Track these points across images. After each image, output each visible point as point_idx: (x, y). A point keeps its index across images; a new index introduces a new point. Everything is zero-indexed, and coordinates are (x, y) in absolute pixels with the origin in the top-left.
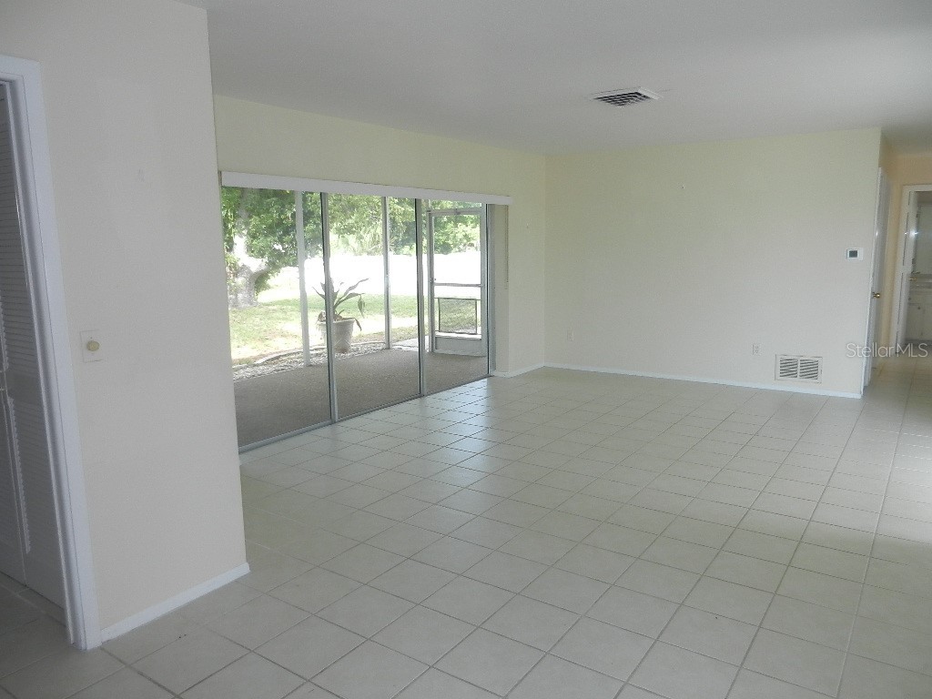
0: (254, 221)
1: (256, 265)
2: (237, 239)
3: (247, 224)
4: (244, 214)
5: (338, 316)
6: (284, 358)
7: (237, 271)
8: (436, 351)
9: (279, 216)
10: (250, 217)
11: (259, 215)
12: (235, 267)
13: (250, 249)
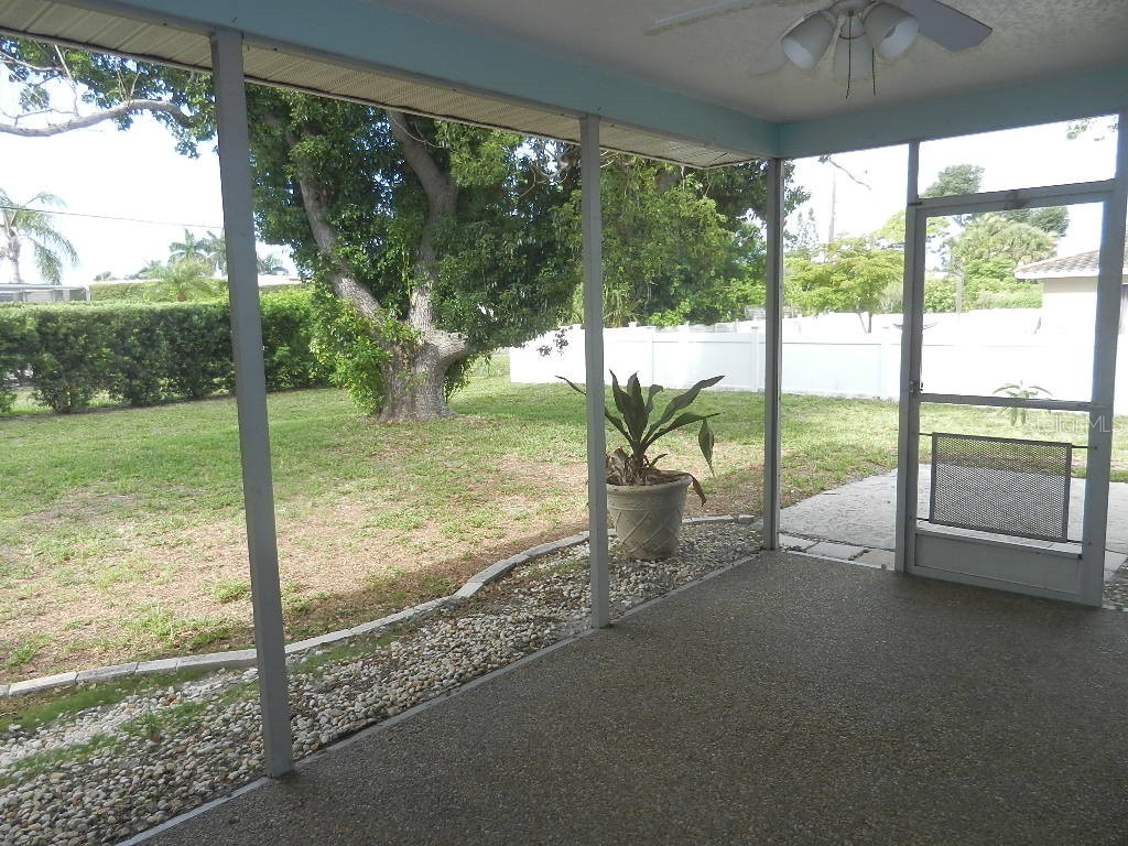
0: (448, 261)
1: (446, 343)
2: (415, 298)
3: (434, 270)
4: (429, 253)
5: (652, 469)
6: (526, 573)
7: (415, 352)
8: (915, 571)
9: (492, 253)
10: (439, 258)
11: (455, 253)
12: (411, 347)
13: (438, 317)
